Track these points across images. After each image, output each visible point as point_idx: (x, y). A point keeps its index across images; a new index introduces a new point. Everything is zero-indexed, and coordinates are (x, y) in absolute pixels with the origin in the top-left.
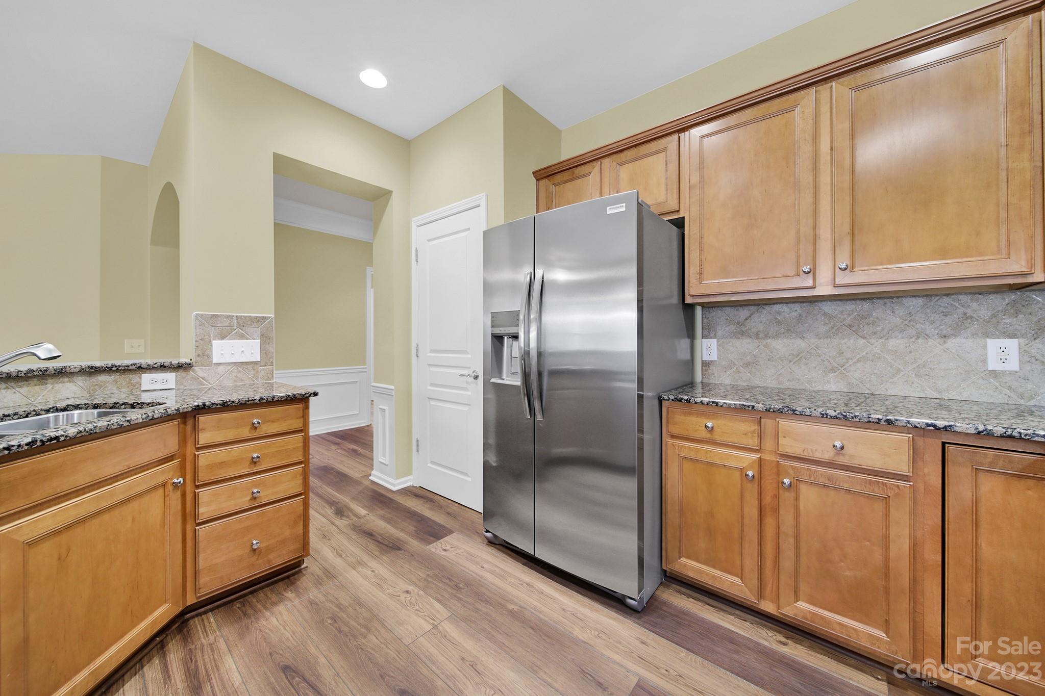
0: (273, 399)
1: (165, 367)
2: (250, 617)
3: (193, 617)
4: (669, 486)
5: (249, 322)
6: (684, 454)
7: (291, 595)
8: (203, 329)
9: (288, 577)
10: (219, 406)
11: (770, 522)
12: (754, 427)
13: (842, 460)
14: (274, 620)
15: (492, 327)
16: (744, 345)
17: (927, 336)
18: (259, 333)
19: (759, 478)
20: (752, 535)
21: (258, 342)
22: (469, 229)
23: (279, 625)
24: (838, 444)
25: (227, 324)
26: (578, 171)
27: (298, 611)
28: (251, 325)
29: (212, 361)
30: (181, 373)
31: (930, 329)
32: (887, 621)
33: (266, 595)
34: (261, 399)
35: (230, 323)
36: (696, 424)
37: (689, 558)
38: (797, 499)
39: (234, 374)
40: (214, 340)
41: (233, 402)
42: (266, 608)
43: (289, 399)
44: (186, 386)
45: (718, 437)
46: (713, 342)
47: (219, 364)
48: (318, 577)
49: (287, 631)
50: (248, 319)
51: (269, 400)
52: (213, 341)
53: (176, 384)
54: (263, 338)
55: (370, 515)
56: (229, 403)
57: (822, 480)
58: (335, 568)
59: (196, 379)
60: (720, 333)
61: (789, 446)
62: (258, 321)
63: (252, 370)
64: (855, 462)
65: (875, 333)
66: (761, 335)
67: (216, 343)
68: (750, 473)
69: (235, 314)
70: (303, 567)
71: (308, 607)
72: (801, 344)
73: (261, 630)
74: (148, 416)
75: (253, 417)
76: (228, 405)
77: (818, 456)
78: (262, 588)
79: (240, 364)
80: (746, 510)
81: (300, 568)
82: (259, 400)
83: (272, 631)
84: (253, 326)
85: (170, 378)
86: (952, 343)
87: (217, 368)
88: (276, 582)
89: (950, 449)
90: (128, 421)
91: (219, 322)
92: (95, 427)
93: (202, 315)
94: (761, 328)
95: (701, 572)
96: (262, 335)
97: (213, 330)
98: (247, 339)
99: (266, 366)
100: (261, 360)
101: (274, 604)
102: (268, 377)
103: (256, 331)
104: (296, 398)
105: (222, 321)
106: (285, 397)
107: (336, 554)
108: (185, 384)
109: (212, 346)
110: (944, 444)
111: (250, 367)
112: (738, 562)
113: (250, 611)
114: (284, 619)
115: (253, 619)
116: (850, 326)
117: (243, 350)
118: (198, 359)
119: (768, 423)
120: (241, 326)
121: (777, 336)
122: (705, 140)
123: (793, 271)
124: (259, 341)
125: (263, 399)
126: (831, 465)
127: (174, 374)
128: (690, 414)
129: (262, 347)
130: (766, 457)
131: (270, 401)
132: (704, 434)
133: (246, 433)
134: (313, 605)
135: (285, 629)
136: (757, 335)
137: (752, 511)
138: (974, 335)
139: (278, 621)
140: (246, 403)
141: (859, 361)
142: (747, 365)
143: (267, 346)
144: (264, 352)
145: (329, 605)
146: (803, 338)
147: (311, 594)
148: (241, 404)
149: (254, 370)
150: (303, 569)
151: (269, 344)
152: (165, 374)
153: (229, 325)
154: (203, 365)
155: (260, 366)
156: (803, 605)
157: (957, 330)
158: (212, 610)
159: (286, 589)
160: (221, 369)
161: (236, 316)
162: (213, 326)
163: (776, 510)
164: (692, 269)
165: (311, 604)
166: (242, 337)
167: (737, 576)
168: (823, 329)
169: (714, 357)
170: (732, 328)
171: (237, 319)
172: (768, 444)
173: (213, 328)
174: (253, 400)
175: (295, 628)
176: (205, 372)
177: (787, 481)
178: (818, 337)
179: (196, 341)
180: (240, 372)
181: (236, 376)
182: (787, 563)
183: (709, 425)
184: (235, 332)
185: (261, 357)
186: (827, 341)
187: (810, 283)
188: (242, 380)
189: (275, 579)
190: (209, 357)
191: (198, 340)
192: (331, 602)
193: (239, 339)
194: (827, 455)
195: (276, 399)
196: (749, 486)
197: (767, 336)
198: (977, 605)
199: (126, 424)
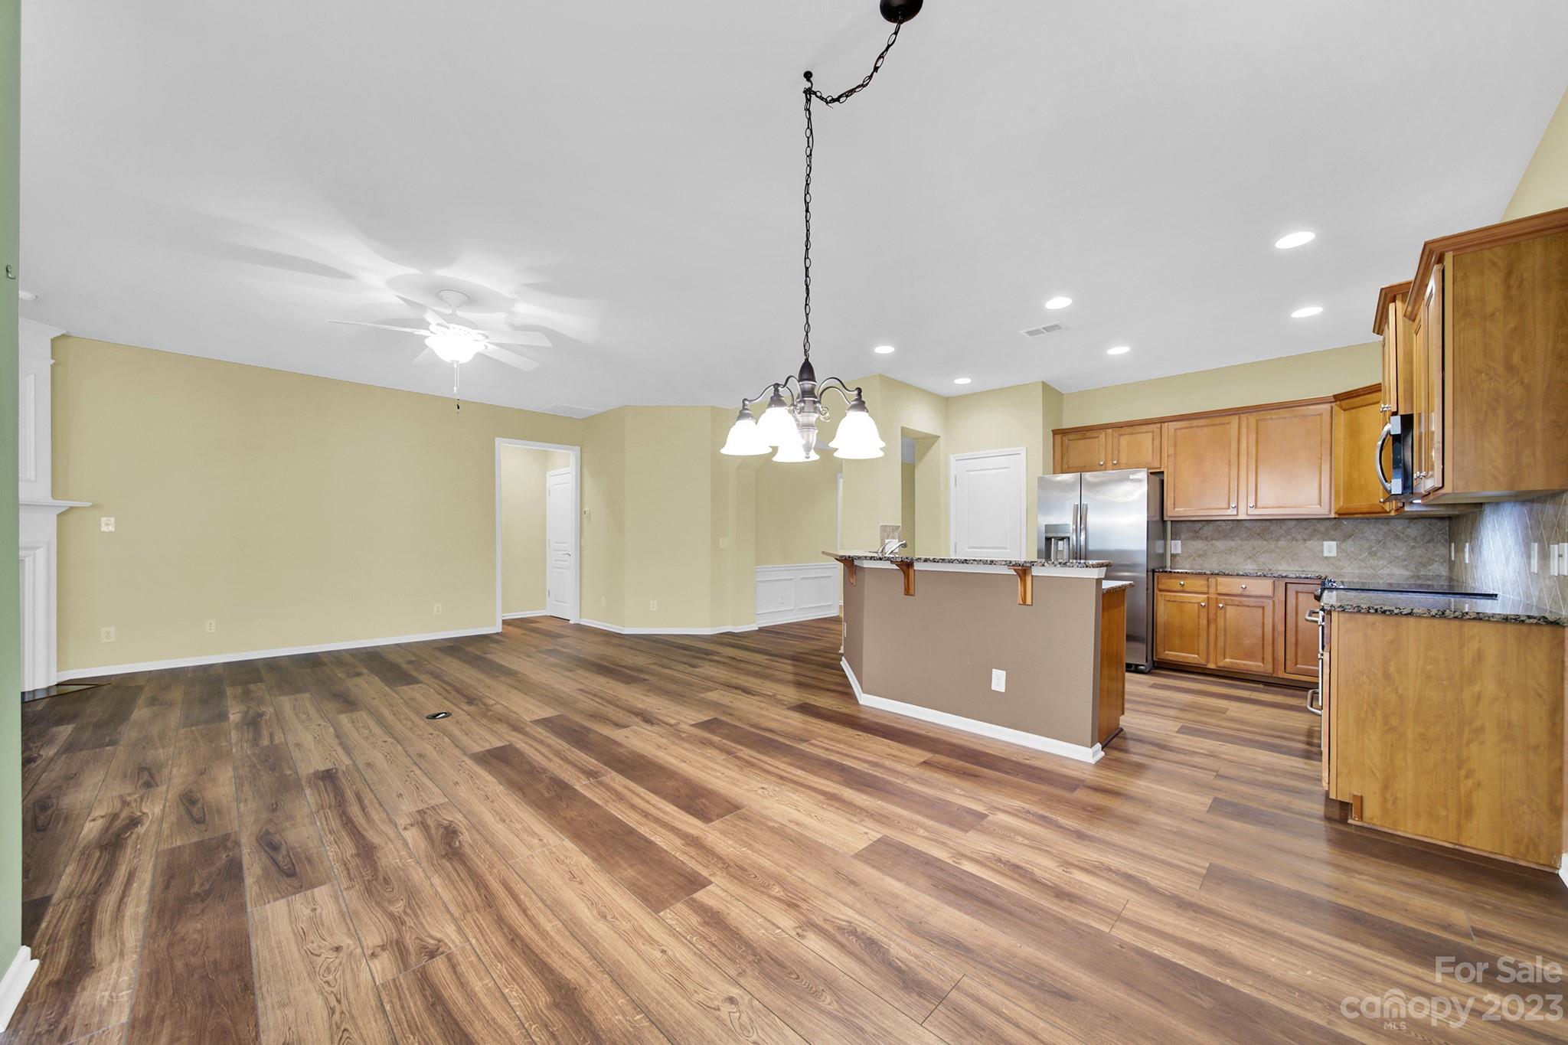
4: (1158, 615)
6: (1167, 599)
11: (1213, 626)
12: (1205, 582)
13: (1245, 593)
15: (1046, 532)
16: (1199, 544)
17: (1297, 540)
19: (1207, 606)
20: (1204, 633)
22: (1008, 468)
24: (1244, 586)
26: (1089, 434)
31: (1299, 537)
32: (1263, 659)
36: (1175, 584)
37: (1170, 651)
38: (1225, 613)
45: (1186, 588)
46: (1179, 543)
57: (1237, 603)
60: (1183, 537)
61: (1221, 589)
64: (1252, 593)
65: (1271, 538)
66: (1209, 539)
68: (1203, 604)
72: (1233, 544)
77: (1235, 592)
80: (1201, 621)
86: (1308, 543)
89: (1289, 586)
94: (1209, 534)
95: (1176, 656)
110: (1286, 583)
112: (1196, 648)
116: (1259, 534)
119: (1212, 580)
121: (1217, 540)
122: (1178, 431)
123: (1226, 506)
126: (1241, 595)
128: (1170, 578)
130: (1211, 596)
132: (1179, 588)
136: (1206, 539)
137: (1204, 622)
138: (1318, 539)
141: (1263, 552)
142: (1200, 556)
146: (1233, 540)
156: (1228, 660)
157: (1311, 537)
163: (1215, 620)
164: (1169, 502)
167: (1196, 654)
168: (1244, 535)
169: (1179, 551)
170: (1191, 534)
172: (1212, 590)
177: (1221, 605)
178: (1241, 539)
182: (1220, 643)
183: (1182, 583)
186: (1247, 542)
187: (1235, 513)
194: (1239, 591)
196: (1202, 610)
197: (1212, 539)
198: (1296, 645)
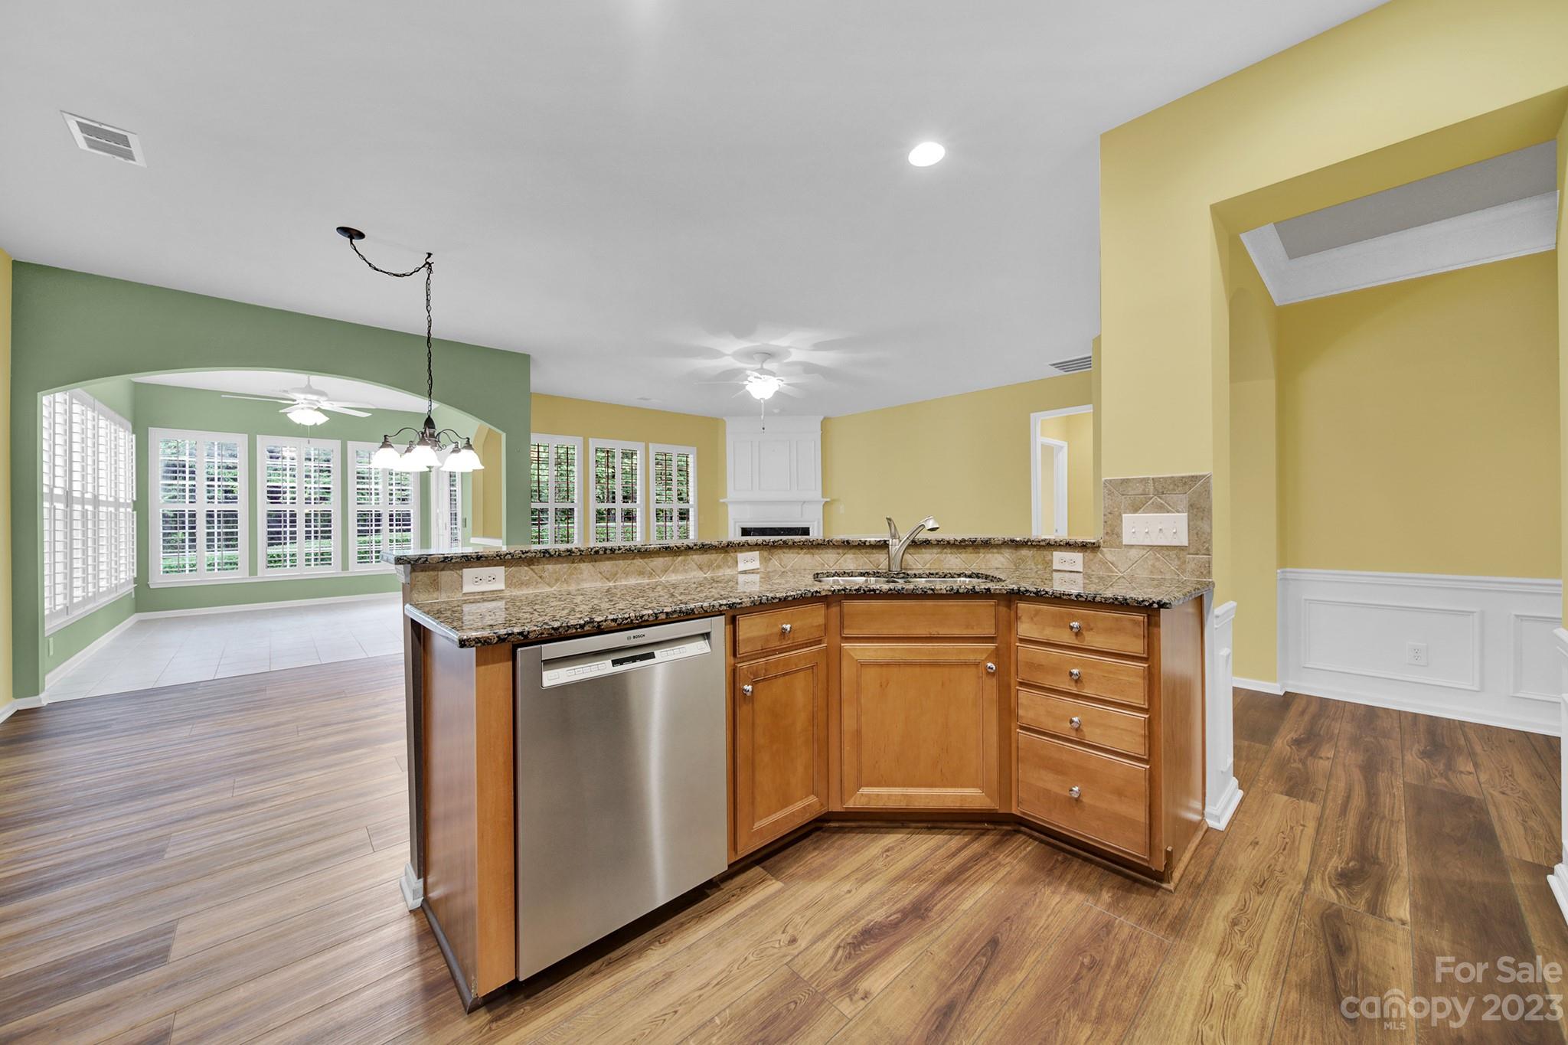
0: (1094, 599)
1: (1070, 545)
2: (1049, 875)
3: (1025, 833)
5: (1171, 487)
7: (1107, 897)
8: (1112, 500)
9: (1136, 880)
10: (1032, 595)
14: (1057, 898)
18: (1186, 502)
21: (1184, 516)
23: (1052, 907)
25: (1140, 491)
27: (1085, 917)
28: (1174, 490)
29: (1122, 542)
30: (1089, 555)
33: (1090, 874)
34: (1079, 595)
35: (1144, 490)
39: (1150, 563)
40: (1125, 513)
41: (1047, 593)
42: (1070, 884)
43: (1116, 603)
44: (1093, 571)
47: (1132, 546)
48: (1162, 913)
49: (1047, 920)
50: (1169, 482)
51: (1089, 599)
52: (1123, 515)
53: (1084, 567)
54: (1193, 509)
55: (1408, 927)
56: (1043, 593)
58: (1199, 927)
59: (1104, 563)
62: (1185, 483)
63: (1176, 560)
67: (1127, 518)
69: (1152, 476)
70: (1164, 885)
71: (1097, 925)
73: (1036, 894)
74: (952, 589)
75: (1074, 618)
76: (1042, 596)
78: (1098, 865)
79: (1159, 548)
81: (1159, 884)
82: (1076, 597)
83: (1039, 906)
84: (1177, 491)
85: (1077, 559)
87: (1128, 552)
88: (1119, 873)
90: (932, 590)
91: (1130, 489)
92: (903, 588)
93: (1111, 481)
96: (1191, 505)
97: (1124, 500)
98: (1168, 512)
99: (1197, 554)
100: (1189, 544)
101: (1081, 889)
102: (1202, 573)
103: (1183, 500)
104: (1127, 604)
105: (1135, 487)
106: (1111, 600)
107: (1233, 915)
108: (1093, 568)
109: (1121, 521)
111: (1173, 554)
113: (1057, 872)
114: (1062, 908)
115: (1047, 880)
117: (1160, 527)
118: (1107, 537)
120: (1160, 493)
124: (1186, 514)
125: (1082, 596)
127: (1081, 554)
129: (1191, 523)
131: (1090, 601)
133: (1067, 638)
134: (1104, 929)
135: (1048, 917)
139: (1057, 903)
140: (1060, 597)
143: (1199, 523)
144: (1195, 531)
145: (1116, 949)
147: (1122, 919)
148: (1056, 597)
149: (1179, 559)
150: (1163, 888)
151: (1202, 519)
152: (1073, 554)
153: (1143, 493)
154: (1112, 547)
155: (1189, 554)
158: (1041, 841)
159: (1114, 888)
160: (1133, 553)
161: (1153, 479)
162: (1123, 495)
165: (1106, 926)
166: (1161, 508)
171: (1154, 483)
173: (1123, 497)
174: (1070, 595)
175: (1056, 925)
176: (1115, 556)
179: (1105, 515)
180: (1158, 559)
181: (1153, 566)
184: (1151, 502)
185: (1189, 540)
188: (1161, 572)
189: (1121, 868)
190: (1119, 535)
191: (1106, 513)
192: (1124, 949)
193: (1157, 513)
195: (1098, 599)
199: (930, 592)
